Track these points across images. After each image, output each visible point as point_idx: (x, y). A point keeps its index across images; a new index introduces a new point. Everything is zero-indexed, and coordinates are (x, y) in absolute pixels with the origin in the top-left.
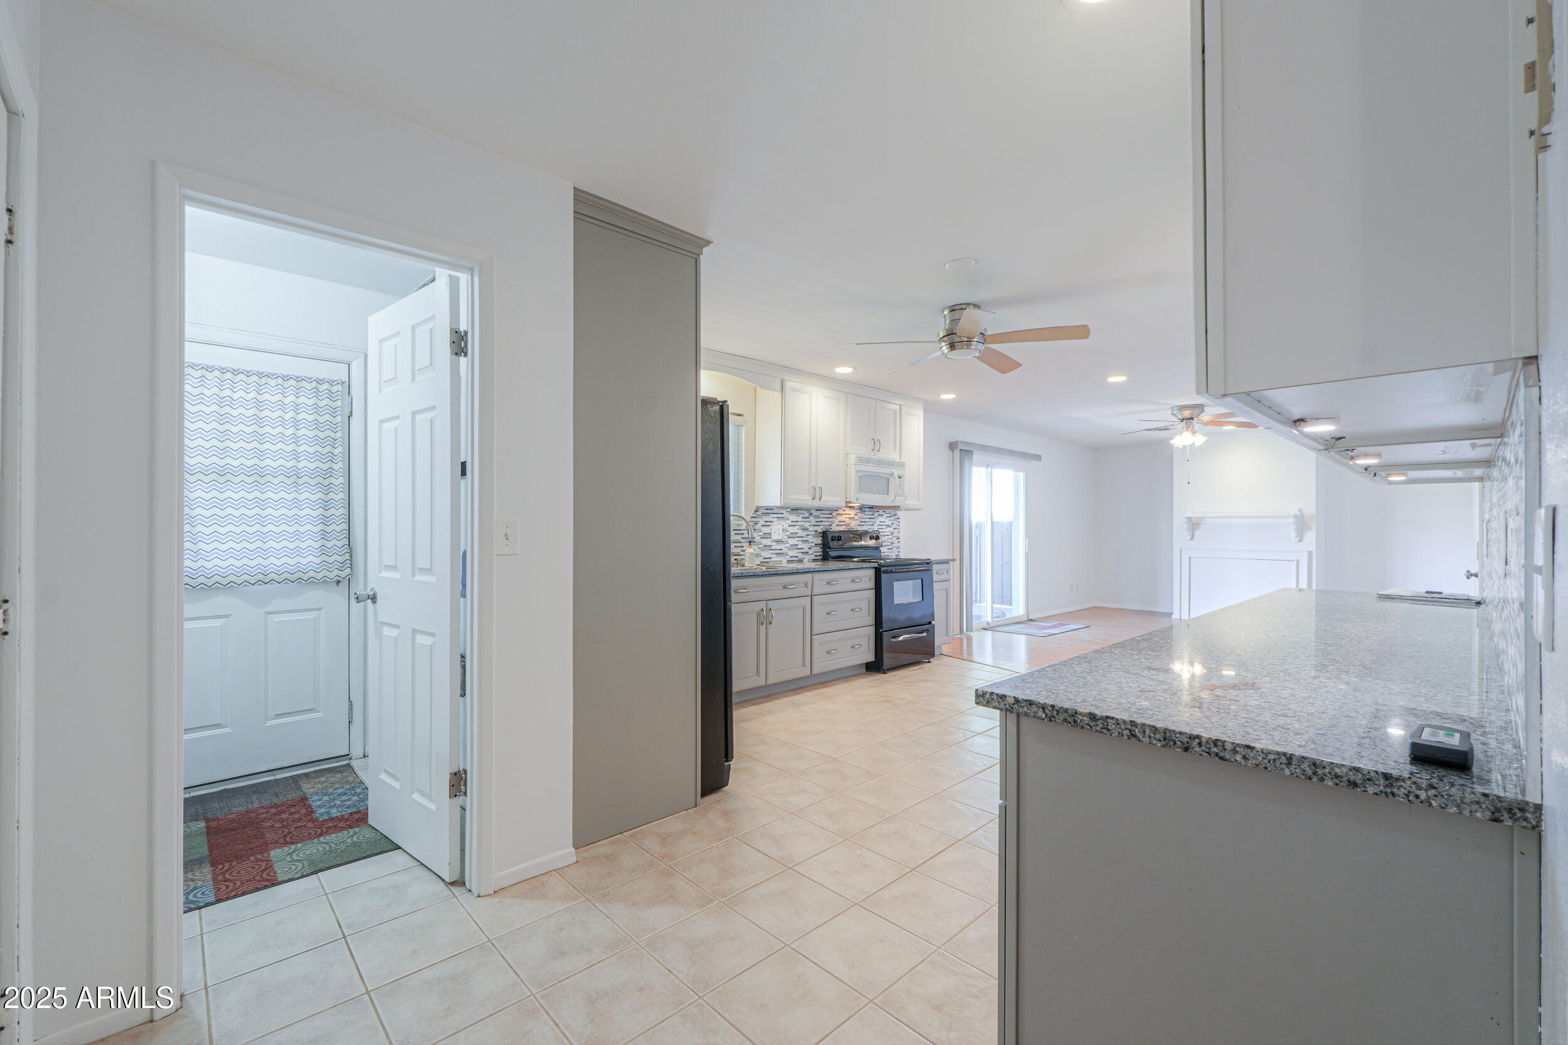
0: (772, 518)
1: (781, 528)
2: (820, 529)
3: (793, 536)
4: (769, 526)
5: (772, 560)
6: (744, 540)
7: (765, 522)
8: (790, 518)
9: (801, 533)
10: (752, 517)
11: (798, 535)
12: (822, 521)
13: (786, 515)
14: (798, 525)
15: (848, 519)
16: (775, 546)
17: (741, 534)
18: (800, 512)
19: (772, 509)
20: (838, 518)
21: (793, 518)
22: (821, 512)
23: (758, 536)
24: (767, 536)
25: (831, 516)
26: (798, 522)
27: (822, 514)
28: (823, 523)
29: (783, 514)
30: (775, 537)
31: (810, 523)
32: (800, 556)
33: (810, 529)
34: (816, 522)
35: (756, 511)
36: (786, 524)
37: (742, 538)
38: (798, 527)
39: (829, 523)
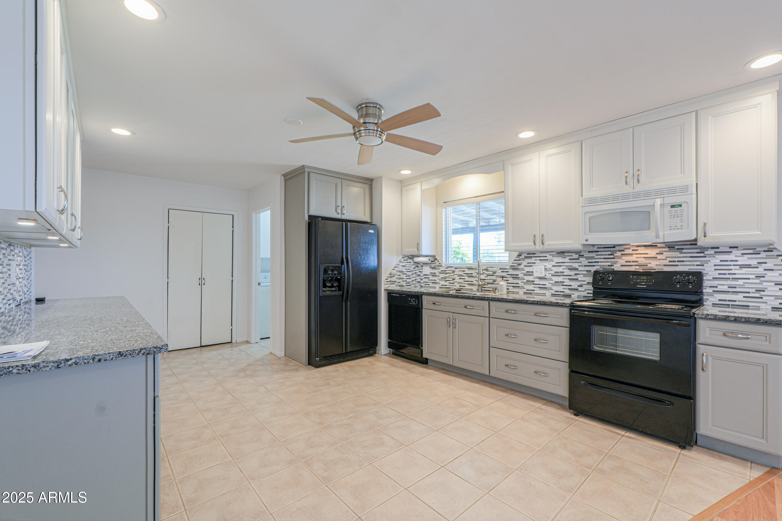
0: (535, 260)
1: (543, 267)
2: (593, 269)
3: (557, 274)
4: (532, 266)
5: (535, 292)
6: (509, 276)
7: (528, 263)
8: (554, 260)
9: (567, 272)
10: (515, 260)
11: (564, 274)
12: (598, 262)
13: (549, 257)
14: (564, 266)
15: (643, 259)
16: (537, 281)
17: (506, 272)
18: (565, 254)
19: (535, 254)
20: (623, 258)
21: (560, 260)
22: (597, 253)
23: (522, 273)
24: (530, 274)
25: (612, 256)
26: (564, 263)
27: (596, 255)
28: (599, 264)
29: (546, 257)
30: (536, 275)
31: (580, 264)
32: (567, 292)
33: (579, 269)
34: (589, 262)
35: (519, 255)
36: (549, 265)
37: (507, 275)
38: (565, 267)
39: (610, 264)
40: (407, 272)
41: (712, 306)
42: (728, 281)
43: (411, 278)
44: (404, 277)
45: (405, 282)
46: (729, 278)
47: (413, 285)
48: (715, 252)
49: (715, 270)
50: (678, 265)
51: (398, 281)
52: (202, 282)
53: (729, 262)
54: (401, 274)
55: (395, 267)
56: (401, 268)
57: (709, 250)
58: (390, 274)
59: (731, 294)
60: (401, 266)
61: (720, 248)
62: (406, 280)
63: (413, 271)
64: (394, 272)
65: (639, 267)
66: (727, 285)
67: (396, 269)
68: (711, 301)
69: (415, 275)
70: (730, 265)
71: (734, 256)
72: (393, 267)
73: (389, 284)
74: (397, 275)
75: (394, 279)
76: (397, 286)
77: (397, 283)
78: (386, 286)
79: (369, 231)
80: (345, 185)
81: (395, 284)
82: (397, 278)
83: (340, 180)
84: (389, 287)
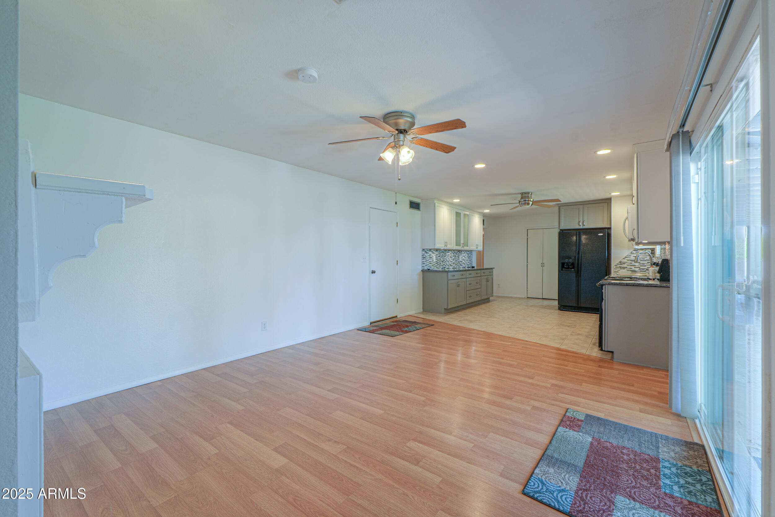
40: (640, 260)
45: (639, 268)
51: (628, 267)
52: (543, 265)
54: (633, 262)
55: (625, 257)
56: (632, 258)
60: (633, 256)
64: (625, 260)
67: (626, 258)
72: (623, 257)
73: (618, 269)
74: (629, 263)
75: (625, 265)
76: (628, 270)
77: (627, 269)
78: (615, 270)
79: (599, 235)
80: (586, 208)
81: (626, 269)
82: (628, 265)
83: (582, 205)
84: (619, 271)
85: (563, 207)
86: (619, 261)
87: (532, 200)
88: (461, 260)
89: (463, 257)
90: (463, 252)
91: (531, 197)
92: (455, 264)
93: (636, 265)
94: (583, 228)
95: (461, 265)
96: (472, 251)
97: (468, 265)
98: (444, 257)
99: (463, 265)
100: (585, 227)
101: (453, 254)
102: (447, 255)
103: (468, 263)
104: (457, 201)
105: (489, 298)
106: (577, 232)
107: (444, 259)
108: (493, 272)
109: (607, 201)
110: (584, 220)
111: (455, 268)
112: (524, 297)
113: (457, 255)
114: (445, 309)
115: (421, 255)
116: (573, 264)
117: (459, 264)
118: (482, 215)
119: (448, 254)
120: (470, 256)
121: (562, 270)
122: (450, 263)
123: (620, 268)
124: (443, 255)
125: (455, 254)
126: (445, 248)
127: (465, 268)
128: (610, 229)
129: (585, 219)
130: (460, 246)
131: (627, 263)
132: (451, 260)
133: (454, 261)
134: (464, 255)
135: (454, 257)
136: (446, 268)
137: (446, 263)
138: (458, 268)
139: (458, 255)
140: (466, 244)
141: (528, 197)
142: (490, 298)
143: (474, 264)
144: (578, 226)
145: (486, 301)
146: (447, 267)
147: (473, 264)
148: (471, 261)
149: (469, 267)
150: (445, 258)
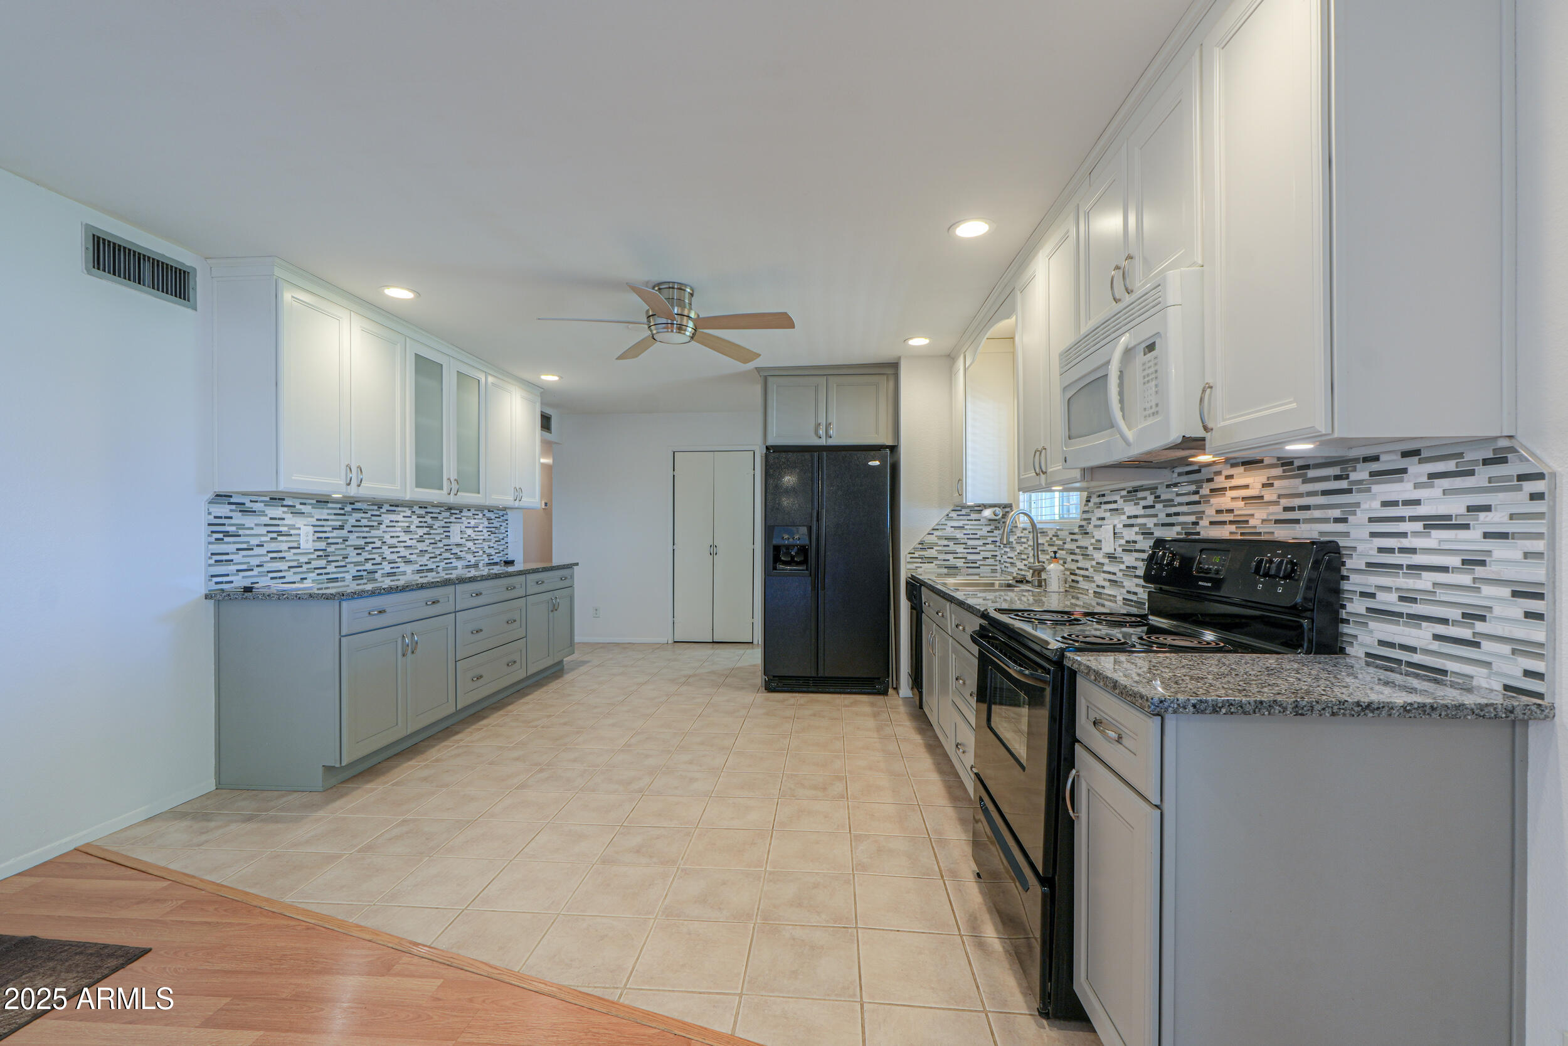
0: (1104, 511)
1: (1112, 530)
3: (1128, 547)
5: (1105, 591)
7: (1097, 519)
8: (1125, 509)
10: (1083, 512)
11: (1137, 547)
12: (1179, 514)
13: (1120, 503)
15: (1241, 504)
19: (1104, 495)
20: (1212, 501)
22: (1177, 489)
23: (1091, 544)
25: (1197, 498)
26: (1138, 516)
28: (1180, 519)
29: (1116, 502)
30: (1104, 547)
31: (1156, 520)
34: (1167, 516)
35: (1088, 500)
36: (1119, 521)
39: (1194, 518)
40: (968, 539)
41: (1366, 661)
42: (1398, 577)
43: (979, 553)
44: (960, 549)
45: (963, 560)
46: (1400, 567)
47: (988, 567)
48: (1372, 474)
49: (1373, 535)
50: (1297, 521)
51: (941, 557)
52: (713, 551)
53: (1401, 507)
54: (951, 544)
55: (933, 529)
56: (949, 532)
57: (1358, 466)
58: (920, 544)
59: (1406, 624)
60: (952, 527)
61: (1383, 458)
62: (966, 555)
63: (985, 538)
64: (932, 539)
65: (1236, 527)
66: (1397, 589)
67: (936, 533)
68: (1362, 645)
69: (993, 546)
70: (1401, 519)
71: (1410, 486)
72: (928, 530)
73: (917, 563)
74: (941, 546)
75: (932, 553)
76: (940, 566)
77: (938, 562)
78: (909, 566)
79: (869, 463)
80: (835, 385)
81: (935, 562)
82: (939, 552)
83: (825, 377)
84: (919, 569)
85: (775, 379)
86: (918, 541)
87: (692, 315)
88: (456, 538)
89: (469, 532)
90: (469, 514)
91: (690, 304)
92: (427, 556)
93: (958, 551)
94: (828, 444)
95: (459, 558)
96: (505, 509)
97: (489, 555)
98: (367, 529)
99: (470, 557)
100: (832, 442)
101: (416, 520)
102: (387, 522)
103: (488, 551)
104: (399, 293)
105: (562, 661)
106: (812, 457)
107: (368, 540)
108: (572, 577)
109: (890, 369)
110: (829, 421)
111: (431, 570)
112: (664, 640)
113: (437, 524)
114: (328, 769)
115: (203, 519)
116: (803, 550)
117: (447, 555)
118: (539, 394)
119: (393, 517)
120: (496, 524)
121: (775, 568)
122: (404, 552)
123: (920, 560)
124: (364, 522)
125: (428, 519)
126: (353, 491)
127: (476, 566)
128: (894, 449)
129: (833, 419)
130: (441, 488)
131: (936, 544)
132: (409, 543)
133: (421, 546)
134: (473, 522)
135: (421, 532)
136: (380, 572)
137: (381, 554)
138: (444, 569)
139: (442, 524)
140: (470, 479)
141: (681, 302)
142: (564, 659)
143: (516, 552)
144: (816, 438)
145: (554, 672)
146: (387, 568)
147: (509, 551)
148: (503, 542)
149: (496, 564)
150: (374, 533)
